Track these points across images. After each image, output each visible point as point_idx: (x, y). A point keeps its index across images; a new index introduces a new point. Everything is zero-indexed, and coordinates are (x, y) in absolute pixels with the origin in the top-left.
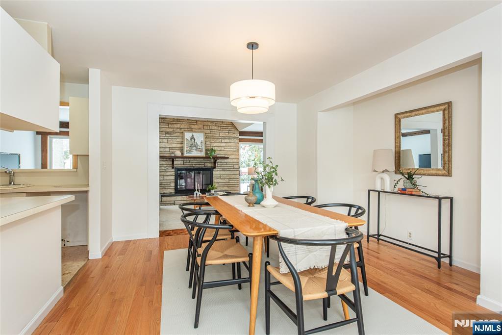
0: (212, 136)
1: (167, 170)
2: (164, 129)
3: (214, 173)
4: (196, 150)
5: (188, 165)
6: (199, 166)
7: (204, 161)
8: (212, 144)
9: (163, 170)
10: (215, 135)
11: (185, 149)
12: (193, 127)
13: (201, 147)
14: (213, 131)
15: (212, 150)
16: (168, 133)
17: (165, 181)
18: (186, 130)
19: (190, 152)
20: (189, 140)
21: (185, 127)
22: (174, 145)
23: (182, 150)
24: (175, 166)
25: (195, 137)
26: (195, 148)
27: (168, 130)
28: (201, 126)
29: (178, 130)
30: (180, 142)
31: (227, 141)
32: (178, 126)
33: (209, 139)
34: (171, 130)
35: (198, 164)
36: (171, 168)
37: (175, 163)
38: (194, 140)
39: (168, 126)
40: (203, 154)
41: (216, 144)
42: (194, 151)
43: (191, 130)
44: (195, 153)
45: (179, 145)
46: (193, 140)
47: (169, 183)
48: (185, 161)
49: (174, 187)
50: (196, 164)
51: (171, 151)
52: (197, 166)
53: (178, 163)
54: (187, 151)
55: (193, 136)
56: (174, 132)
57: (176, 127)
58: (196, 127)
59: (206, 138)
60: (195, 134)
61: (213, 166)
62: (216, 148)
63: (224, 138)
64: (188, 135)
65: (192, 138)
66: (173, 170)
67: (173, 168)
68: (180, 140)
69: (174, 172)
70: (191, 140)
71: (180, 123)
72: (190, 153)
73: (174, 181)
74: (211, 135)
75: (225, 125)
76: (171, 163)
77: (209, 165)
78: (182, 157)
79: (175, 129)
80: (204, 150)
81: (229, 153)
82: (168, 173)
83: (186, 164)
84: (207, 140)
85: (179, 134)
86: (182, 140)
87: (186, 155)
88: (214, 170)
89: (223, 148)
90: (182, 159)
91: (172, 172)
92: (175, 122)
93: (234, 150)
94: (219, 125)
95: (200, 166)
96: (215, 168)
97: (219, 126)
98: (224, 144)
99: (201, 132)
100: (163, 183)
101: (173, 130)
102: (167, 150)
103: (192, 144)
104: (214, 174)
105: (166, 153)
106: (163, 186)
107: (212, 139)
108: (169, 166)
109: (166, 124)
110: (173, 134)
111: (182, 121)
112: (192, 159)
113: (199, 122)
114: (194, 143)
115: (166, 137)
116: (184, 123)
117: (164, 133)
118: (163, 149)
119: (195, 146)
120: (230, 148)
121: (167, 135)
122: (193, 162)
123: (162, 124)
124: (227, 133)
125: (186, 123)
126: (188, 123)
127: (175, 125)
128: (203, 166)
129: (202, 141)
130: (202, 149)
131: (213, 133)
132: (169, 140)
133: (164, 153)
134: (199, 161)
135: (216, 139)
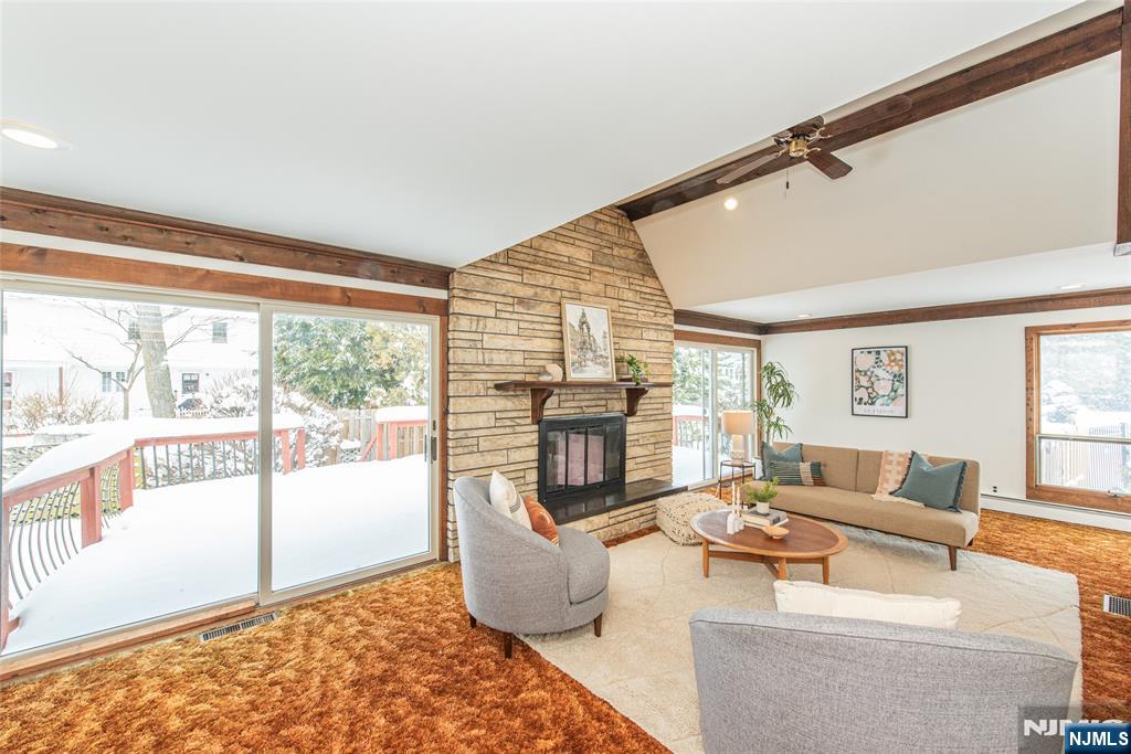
0: (624, 319)
1: (518, 429)
2: (509, 284)
3: (630, 429)
4: (594, 361)
5: (570, 409)
6: (594, 410)
7: (608, 396)
9: (508, 430)
10: (628, 317)
11: (570, 357)
12: (583, 287)
13: (604, 353)
14: (626, 304)
16: (521, 301)
17: (512, 468)
18: (567, 294)
19: (581, 365)
20: (577, 328)
21: (565, 286)
22: (537, 344)
23: (561, 359)
25: (589, 319)
26: (591, 355)
27: (521, 291)
28: (600, 286)
29: (548, 292)
30: (551, 335)
31: (652, 335)
32: (548, 280)
34: (529, 292)
35: (593, 403)
36: (530, 421)
38: (589, 329)
39: (519, 279)
40: (608, 374)
41: (631, 344)
42: (589, 363)
43: (577, 296)
45: (551, 345)
46: (586, 330)
47: (522, 474)
48: (563, 398)
49: (535, 486)
50: (589, 403)
51: (528, 362)
52: (591, 410)
54: (573, 364)
55: (584, 315)
56: (536, 299)
57: (542, 282)
58: (589, 287)
59: (613, 323)
60: (587, 310)
61: (625, 408)
63: (646, 325)
64: (572, 313)
65: (583, 322)
66: (536, 427)
67: (535, 420)
68: (553, 328)
69: (536, 435)
70: (582, 329)
71: (552, 270)
72: (582, 372)
73: (536, 464)
74: (621, 315)
75: (648, 290)
76: (528, 404)
77: (617, 407)
78: (564, 384)
79: (538, 290)
80: (611, 362)
82: (520, 440)
83: (567, 404)
84: (617, 330)
85: (549, 306)
86: (558, 328)
87: (573, 376)
88: (631, 419)
90: (558, 391)
91: (531, 435)
92: (538, 267)
93: (665, 361)
94: (638, 288)
96: (632, 414)
97: (637, 291)
98: (645, 345)
99: (601, 306)
101: (535, 294)
102: (518, 359)
103: (584, 343)
104: (628, 432)
105: (515, 369)
107: (623, 329)
108: (522, 414)
109: (516, 270)
110: (534, 307)
111: (556, 264)
112: (579, 391)
113: (596, 274)
114: (587, 338)
115: (515, 316)
116: (561, 272)
117: (510, 300)
118: (507, 354)
119: (591, 349)
120: (657, 355)
121: (518, 308)
122: (583, 397)
123: (505, 268)
124: (652, 314)
125: (566, 273)
126: (571, 274)
127: (539, 275)
128: (604, 409)
129: (605, 333)
130: (607, 358)
131: (625, 310)
132: (522, 325)
133: (509, 369)
134: (595, 396)
135: (631, 329)
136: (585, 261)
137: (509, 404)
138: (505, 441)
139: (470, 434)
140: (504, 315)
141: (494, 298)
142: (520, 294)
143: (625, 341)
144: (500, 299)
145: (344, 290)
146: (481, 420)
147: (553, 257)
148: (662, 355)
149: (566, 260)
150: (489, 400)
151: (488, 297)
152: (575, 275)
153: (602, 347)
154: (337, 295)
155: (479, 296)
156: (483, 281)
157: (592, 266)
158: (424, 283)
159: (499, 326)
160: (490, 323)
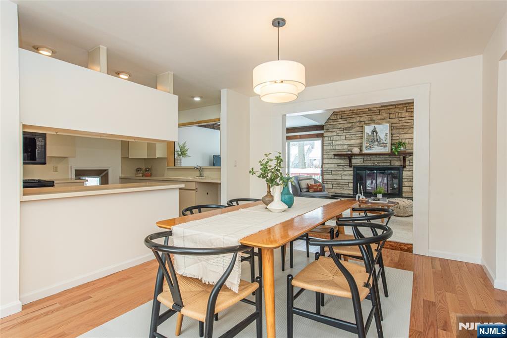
0: (402, 126)
1: (346, 169)
3: (405, 173)
4: (378, 145)
5: (368, 163)
6: (382, 164)
7: (390, 159)
8: (402, 136)
9: (342, 169)
10: (405, 124)
11: (365, 145)
12: (375, 118)
13: (384, 142)
14: (404, 119)
15: (400, 144)
16: (346, 129)
17: (343, 181)
18: (367, 122)
19: (370, 148)
20: (370, 134)
21: (366, 119)
22: (353, 142)
23: (361, 146)
24: (354, 164)
25: (377, 130)
26: (377, 143)
27: (346, 126)
28: (386, 115)
29: (358, 124)
30: (360, 138)
32: (358, 119)
33: (397, 131)
34: (350, 125)
35: (382, 162)
36: (349, 167)
37: (354, 161)
38: (377, 133)
39: (346, 122)
40: (387, 150)
41: (407, 136)
42: (375, 146)
43: (373, 122)
44: (377, 149)
45: (358, 141)
46: (375, 134)
47: (347, 183)
48: (365, 159)
49: (352, 188)
50: (379, 162)
51: (349, 148)
52: (380, 164)
53: (357, 162)
54: (366, 147)
55: (375, 128)
56: (353, 127)
57: (355, 121)
58: (379, 117)
59: (392, 128)
60: (377, 126)
61: (402, 164)
62: (407, 141)
64: (368, 129)
65: (374, 131)
66: (352, 169)
67: (351, 167)
68: (360, 135)
69: (352, 172)
70: (372, 133)
71: (360, 115)
72: (371, 150)
73: (352, 181)
74: (401, 124)
76: (348, 161)
77: (397, 164)
78: (361, 154)
79: (353, 124)
80: (388, 145)
82: (346, 173)
84: (394, 131)
85: (358, 128)
86: (361, 135)
87: (365, 151)
88: (405, 169)
90: (363, 157)
91: (350, 171)
92: (353, 116)
95: (385, 164)
96: (404, 167)
99: (386, 123)
100: (341, 183)
101: (352, 125)
102: (346, 147)
103: (374, 139)
104: (404, 175)
105: (344, 150)
106: (341, 185)
107: (401, 130)
108: (347, 165)
109: (344, 119)
110: (351, 130)
111: (362, 113)
112: (374, 157)
113: (383, 111)
114: (375, 137)
115: (344, 134)
116: (364, 115)
117: (342, 129)
118: (341, 146)
119: (377, 141)
121: (344, 131)
122: (375, 159)
123: (340, 120)
125: (367, 115)
126: (369, 114)
127: (353, 119)
128: (389, 164)
129: (386, 134)
130: (387, 143)
131: (404, 121)
132: (347, 136)
133: (342, 150)
134: (383, 159)
135: (408, 129)
136: (377, 108)
137: (342, 161)
138: (340, 173)
139: (329, 169)
140: (340, 134)
141: (336, 130)
142: (346, 127)
143: (402, 135)
144: (338, 130)
146: (332, 166)
147: (360, 111)
150: (335, 160)
151: (334, 130)
152: (371, 114)
153: (384, 139)
155: (331, 130)
156: (332, 126)
157: (381, 108)
158: (317, 130)
159: (338, 138)
160: (334, 137)
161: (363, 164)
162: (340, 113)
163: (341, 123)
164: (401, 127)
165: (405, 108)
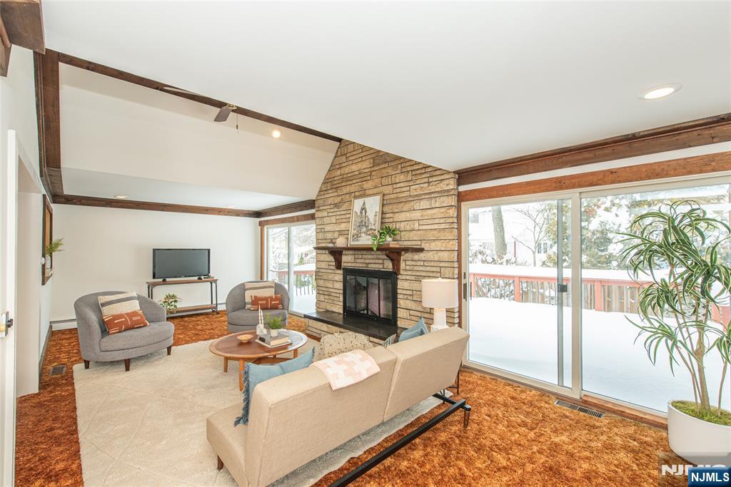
0: (396, 198)
3: (400, 284)
4: (366, 233)
6: (374, 266)
7: (383, 257)
8: (396, 217)
9: (332, 271)
10: (400, 195)
11: (352, 232)
12: (366, 185)
13: (373, 227)
14: (398, 185)
16: (336, 205)
17: (334, 291)
18: (356, 194)
19: (357, 237)
20: (359, 214)
21: (356, 189)
22: (342, 227)
23: (347, 234)
24: (345, 264)
25: (367, 206)
26: (364, 229)
27: (336, 200)
28: (378, 180)
29: (348, 197)
30: (348, 220)
31: (424, 204)
32: (348, 189)
33: (392, 207)
34: (340, 199)
35: (374, 261)
36: (338, 268)
37: (344, 258)
38: (366, 212)
39: (336, 194)
41: (402, 216)
42: (363, 235)
43: (363, 193)
44: (364, 240)
46: (364, 214)
47: (338, 295)
48: (356, 257)
52: (372, 266)
53: (347, 260)
54: (353, 236)
55: (364, 203)
56: (342, 202)
57: (345, 191)
58: (370, 184)
59: (384, 204)
60: (367, 200)
62: (403, 226)
63: (419, 197)
64: (357, 205)
65: (363, 208)
66: (341, 272)
67: (340, 268)
68: (347, 216)
69: (342, 277)
70: (361, 213)
71: (350, 183)
72: (358, 240)
73: (342, 292)
74: (395, 195)
79: (343, 196)
80: (377, 233)
81: (430, 236)
82: (337, 278)
83: (359, 261)
84: (386, 208)
85: (347, 204)
86: (349, 216)
87: (353, 243)
88: (399, 277)
89: (417, 224)
90: (352, 253)
91: (339, 276)
92: (344, 184)
93: (443, 226)
94: (409, 169)
95: (377, 266)
96: (399, 272)
97: (408, 172)
98: (417, 215)
99: (377, 194)
100: (332, 294)
101: (342, 199)
103: (362, 222)
104: (399, 287)
106: (332, 298)
107: (395, 206)
109: (334, 190)
110: (341, 207)
111: (352, 178)
112: (364, 253)
113: (373, 173)
114: (364, 219)
115: (334, 214)
116: (354, 181)
117: (332, 206)
118: (332, 233)
119: (365, 226)
120: (430, 222)
121: (335, 210)
122: (366, 256)
123: (330, 191)
124: (426, 185)
125: (357, 181)
127: (343, 188)
128: (381, 266)
129: (376, 212)
130: (375, 230)
131: (398, 190)
132: (337, 217)
133: (331, 241)
134: (375, 256)
135: (403, 204)
136: (368, 168)
138: (331, 277)
140: (330, 214)
141: (327, 207)
142: (336, 202)
143: (396, 215)
145: (297, 216)
146: (324, 265)
148: (437, 221)
149: (357, 173)
150: (325, 256)
151: (325, 208)
152: (361, 180)
153: (373, 223)
154: (296, 218)
155: (322, 208)
156: (323, 201)
157: (373, 169)
158: (309, 208)
159: (328, 220)
160: (325, 219)
161: (353, 265)
162: (331, 180)
163: (332, 197)
164: (394, 201)
165: (400, 167)
